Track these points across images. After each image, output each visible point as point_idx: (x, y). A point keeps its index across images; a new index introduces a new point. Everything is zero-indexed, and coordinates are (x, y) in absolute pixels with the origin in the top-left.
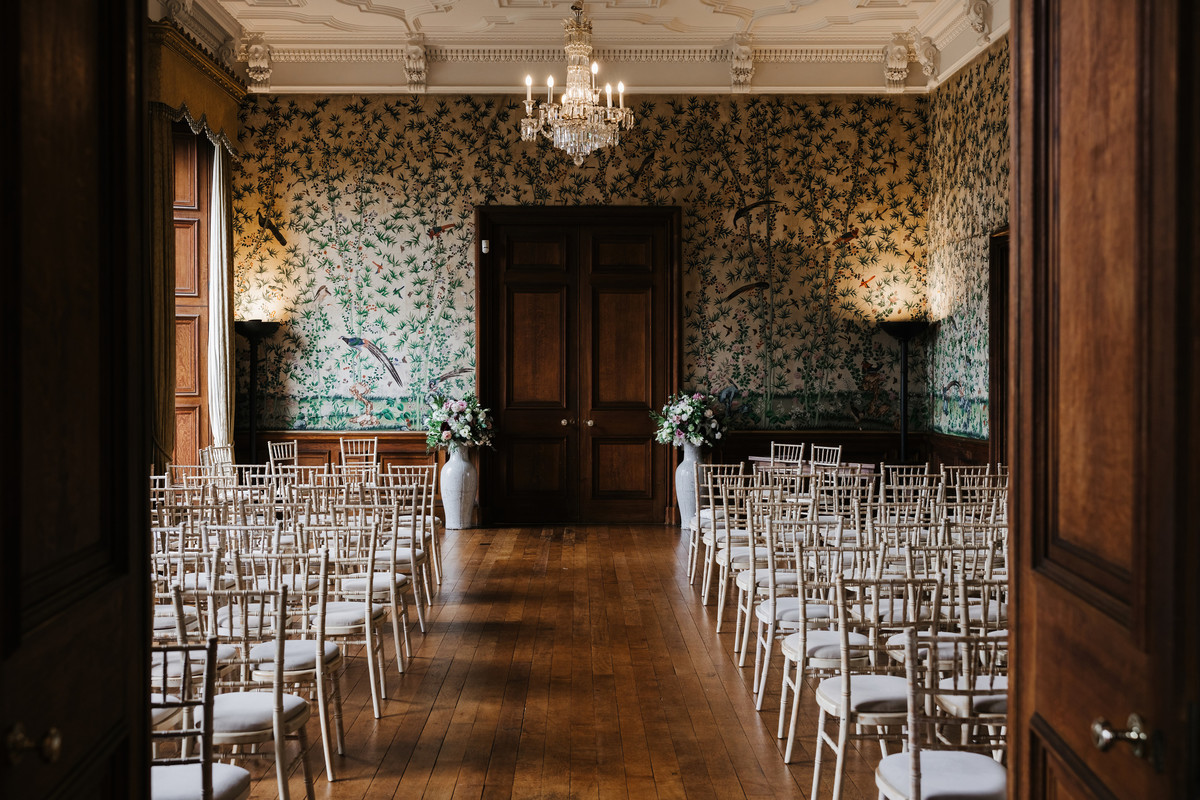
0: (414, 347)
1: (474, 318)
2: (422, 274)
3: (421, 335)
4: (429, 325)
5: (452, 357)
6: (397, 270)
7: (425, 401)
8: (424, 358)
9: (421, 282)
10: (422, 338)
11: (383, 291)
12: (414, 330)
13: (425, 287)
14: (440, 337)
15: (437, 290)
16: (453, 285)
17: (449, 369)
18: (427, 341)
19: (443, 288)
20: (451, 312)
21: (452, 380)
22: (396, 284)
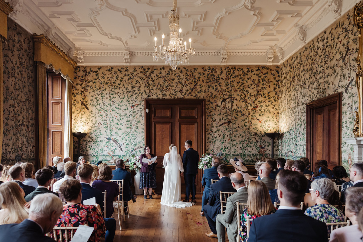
0: (127, 140)
1: (144, 132)
2: (129, 119)
3: (129, 137)
4: (131, 134)
5: (137, 143)
6: (121, 118)
7: (130, 156)
8: (129, 144)
9: (129, 121)
10: (129, 138)
11: (117, 124)
12: (127, 135)
13: (130, 123)
14: (134, 137)
15: (133, 123)
16: (138, 122)
17: (137, 147)
18: (130, 138)
19: (135, 123)
20: (137, 130)
21: (138, 150)
22: (121, 122)
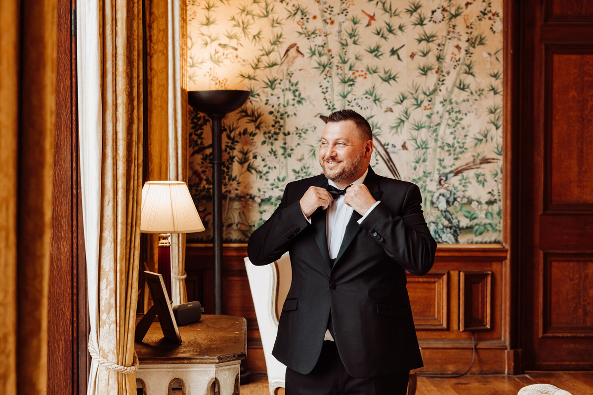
0: (419, 128)
1: (500, 89)
2: (429, 28)
3: (428, 112)
4: (438, 98)
5: (469, 142)
6: (395, 22)
7: (432, 203)
8: (431, 144)
9: (428, 39)
10: (429, 117)
11: (375, 51)
12: (419, 105)
13: (433, 46)
14: (453, 115)
15: (449, 50)
16: (472, 42)
17: (466, 158)
18: (436, 119)
19: (458, 47)
20: (468, 80)
21: (470, 174)
22: (393, 41)
